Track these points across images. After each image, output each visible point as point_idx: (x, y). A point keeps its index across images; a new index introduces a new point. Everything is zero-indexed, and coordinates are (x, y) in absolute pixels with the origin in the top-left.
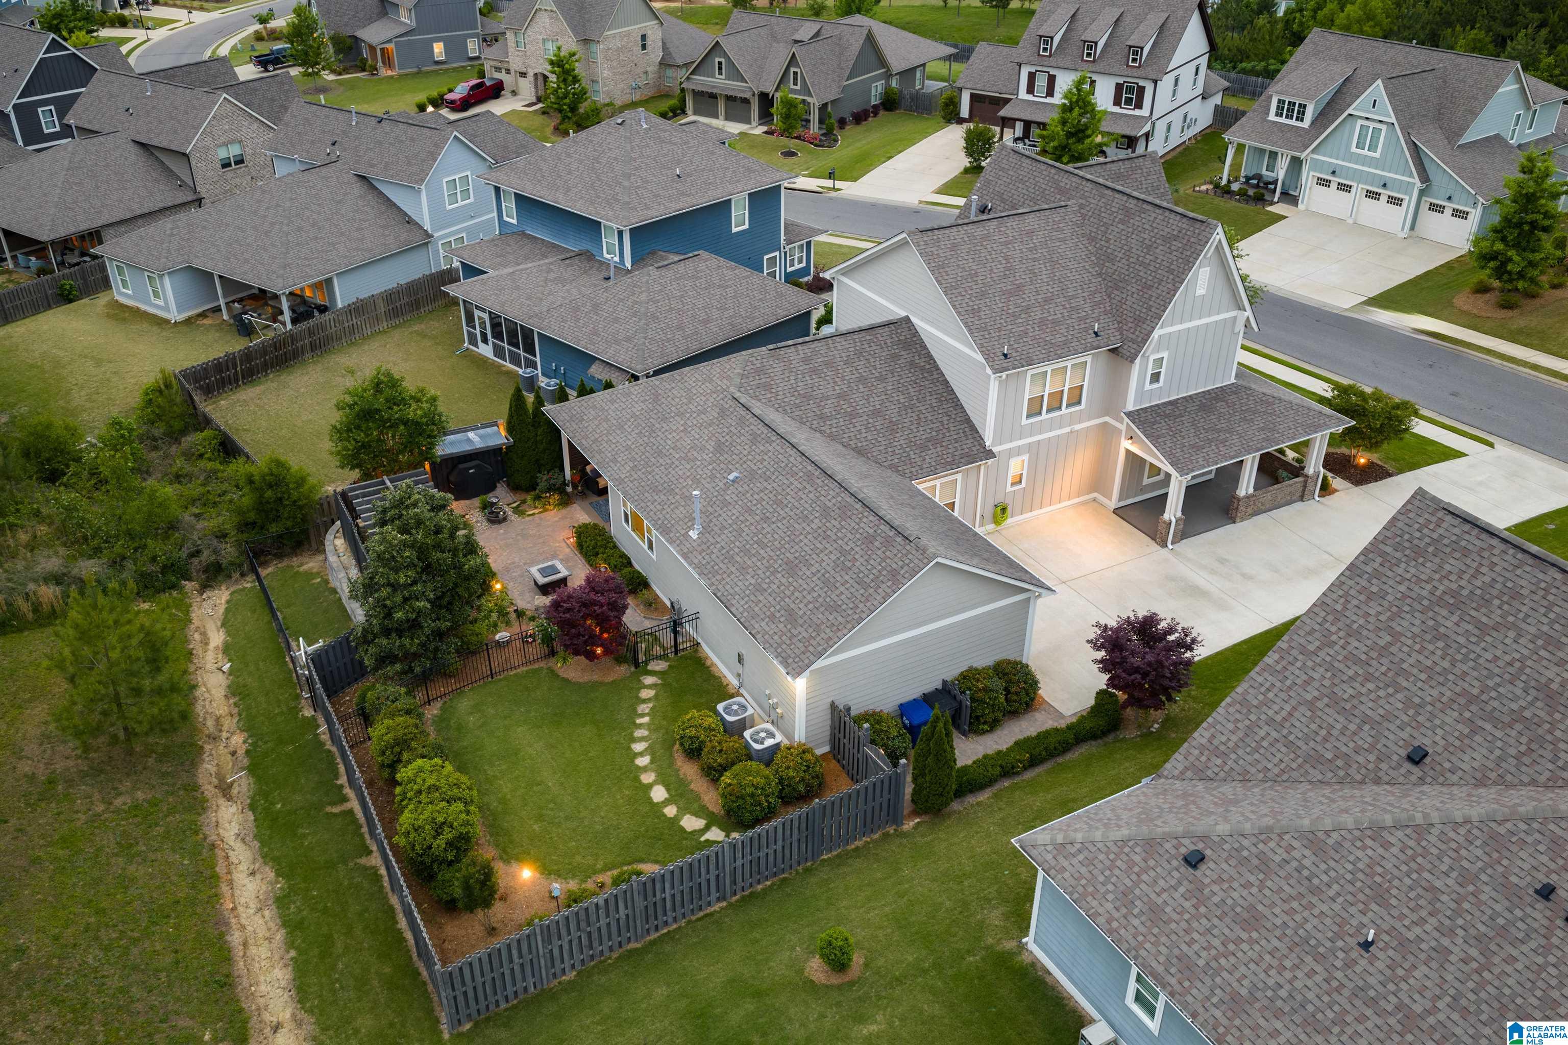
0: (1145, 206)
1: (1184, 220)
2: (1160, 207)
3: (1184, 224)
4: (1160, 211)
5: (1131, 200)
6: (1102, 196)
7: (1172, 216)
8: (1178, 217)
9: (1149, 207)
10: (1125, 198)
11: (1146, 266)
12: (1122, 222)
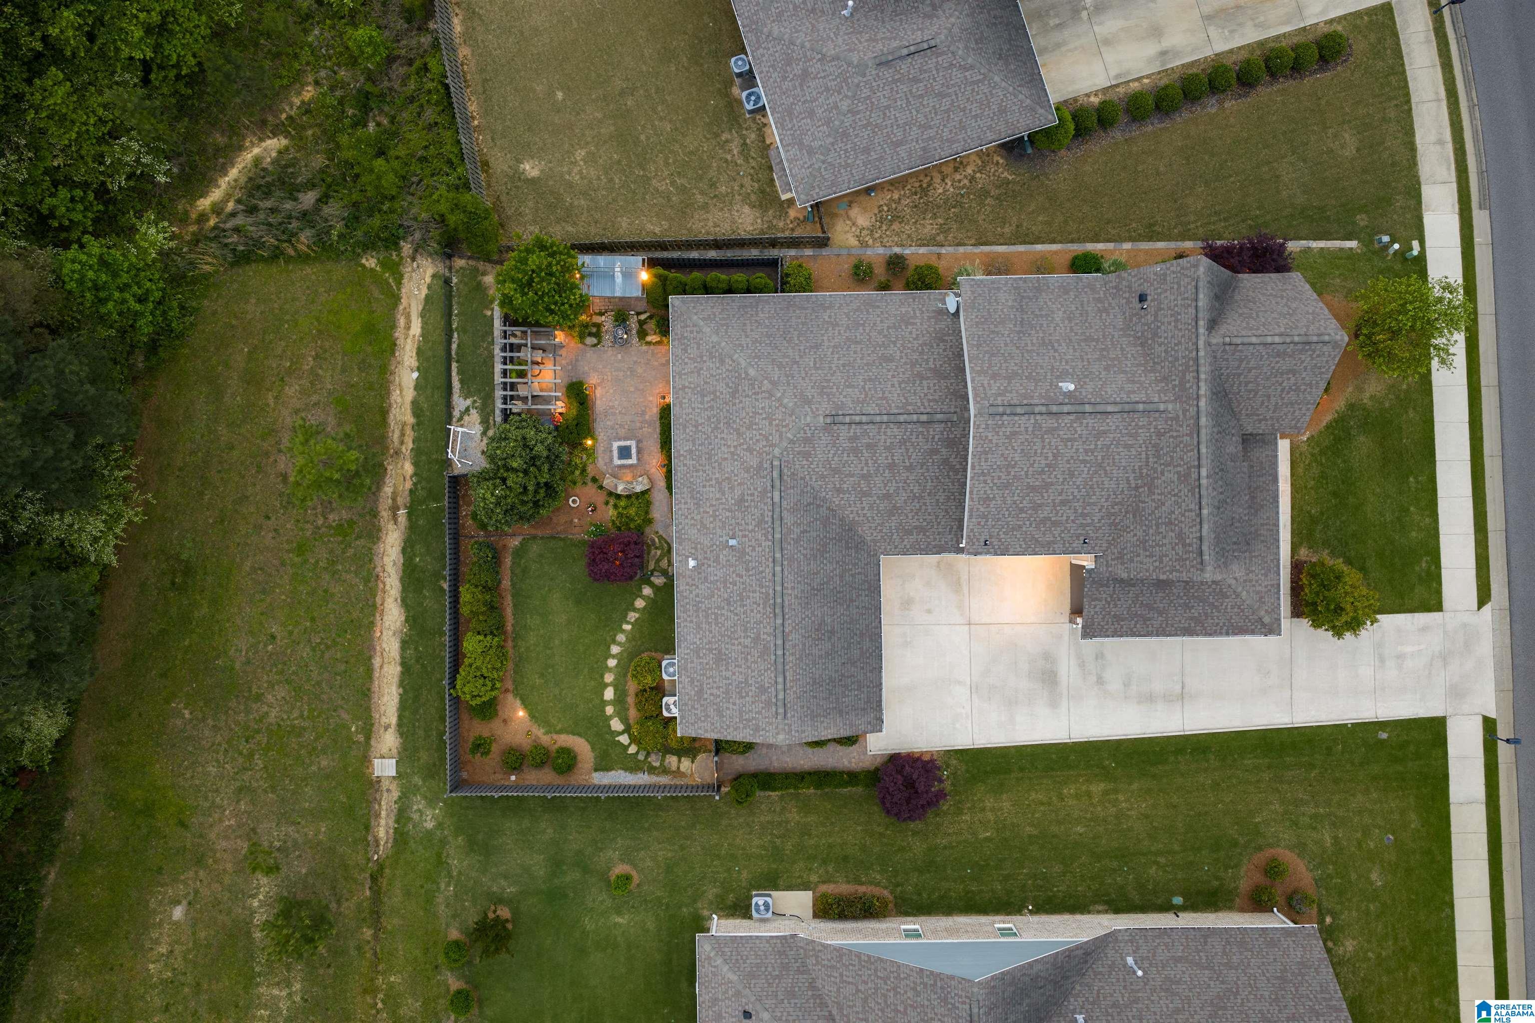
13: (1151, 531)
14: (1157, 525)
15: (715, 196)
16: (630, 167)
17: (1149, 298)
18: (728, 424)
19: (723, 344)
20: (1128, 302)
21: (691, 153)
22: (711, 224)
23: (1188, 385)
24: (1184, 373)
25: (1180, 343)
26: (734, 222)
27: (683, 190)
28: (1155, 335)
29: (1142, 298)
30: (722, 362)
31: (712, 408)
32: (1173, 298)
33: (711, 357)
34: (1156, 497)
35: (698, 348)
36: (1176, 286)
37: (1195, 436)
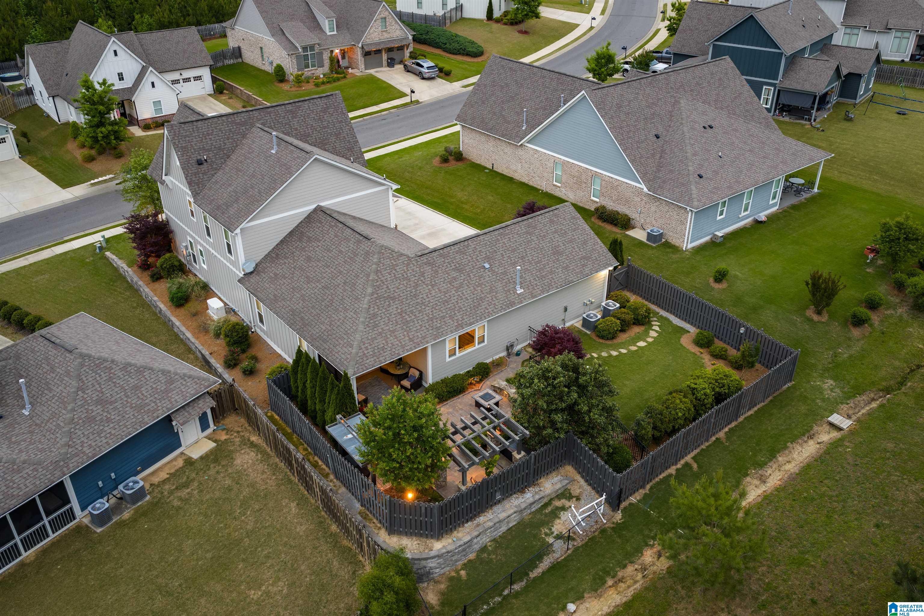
0: (297, 104)
1: (323, 99)
2: (306, 100)
3: (324, 101)
4: (307, 102)
5: (287, 106)
6: (269, 113)
7: (315, 101)
8: (319, 100)
9: (300, 104)
10: (283, 107)
11: (328, 127)
12: (293, 118)
13: (329, 131)
14: (325, 127)
15: (237, 483)
16: (246, 550)
17: (199, 157)
18: (415, 296)
19: (361, 319)
20: (204, 174)
21: (206, 516)
22: (265, 476)
23: (243, 120)
24: (237, 124)
25: (220, 130)
26: (254, 464)
27: (245, 504)
28: (220, 148)
29: (200, 163)
30: (375, 315)
31: (412, 312)
32: (195, 140)
33: (376, 326)
34: (310, 131)
35: (375, 338)
36: (187, 139)
37: (269, 110)
